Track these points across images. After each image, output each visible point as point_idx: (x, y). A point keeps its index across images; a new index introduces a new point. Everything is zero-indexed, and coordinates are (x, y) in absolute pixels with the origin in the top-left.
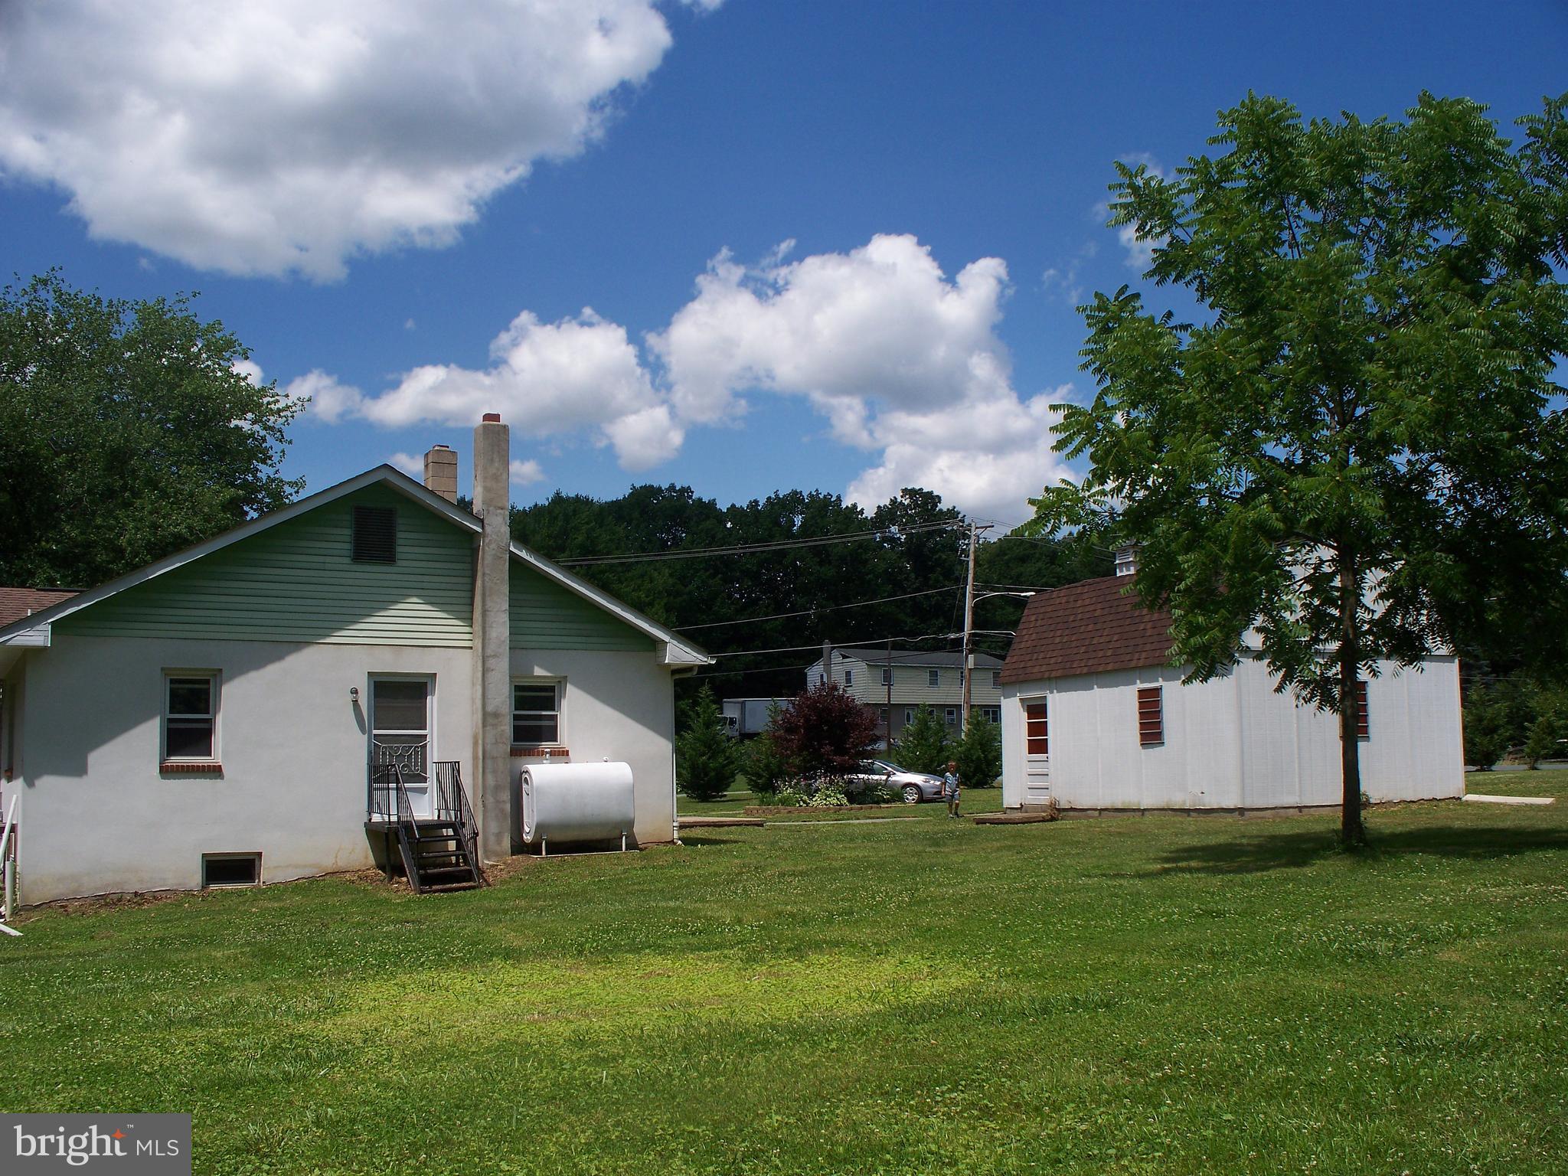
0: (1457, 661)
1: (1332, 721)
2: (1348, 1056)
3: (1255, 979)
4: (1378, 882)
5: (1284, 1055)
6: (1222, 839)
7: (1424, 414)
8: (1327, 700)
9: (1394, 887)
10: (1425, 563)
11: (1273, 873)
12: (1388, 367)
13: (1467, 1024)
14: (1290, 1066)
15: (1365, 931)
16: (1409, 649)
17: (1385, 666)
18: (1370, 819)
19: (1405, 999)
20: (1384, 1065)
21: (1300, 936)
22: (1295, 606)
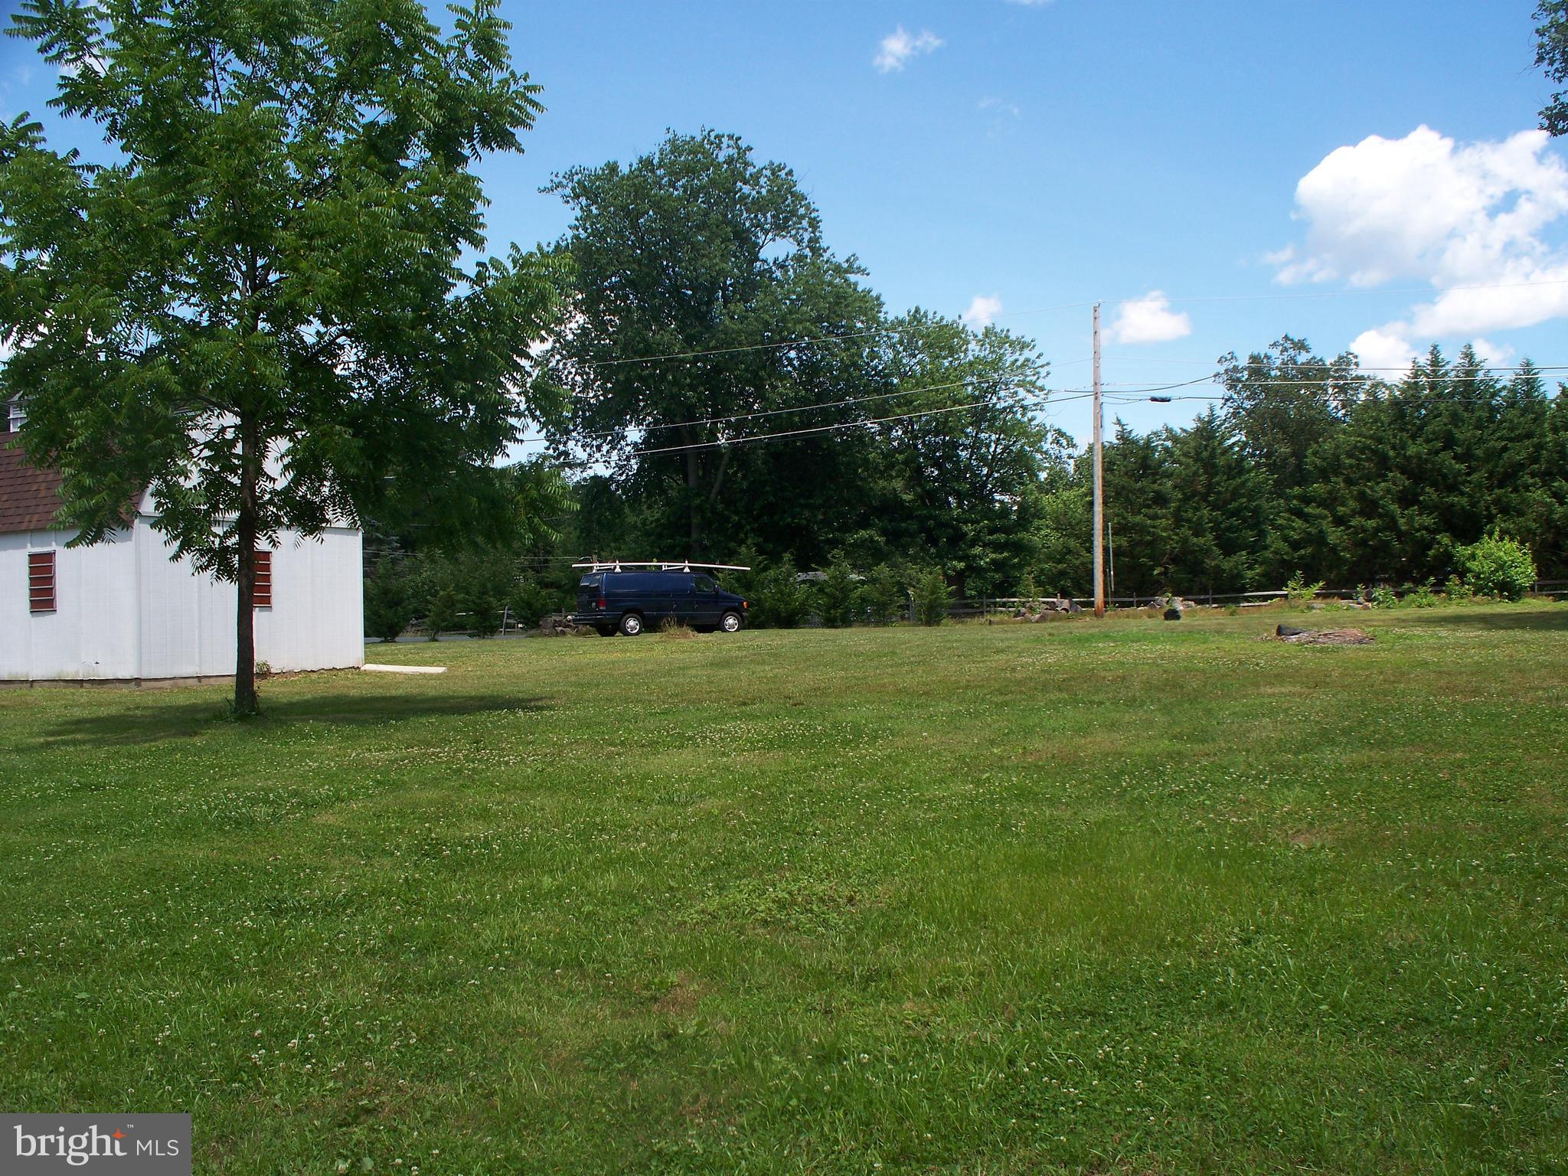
0: (360, 534)
1: (230, 590)
2: (216, 922)
3: (127, 851)
4: (267, 750)
5: (150, 926)
6: (113, 711)
7: (331, 288)
8: (225, 570)
9: (282, 754)
10: (324, 435)
11: (162, 744)
12: (301, 236)
13: (336, 884)
14: (156, 937)
15: (247, 798)
16: (310, 519)
17: (287, 536)
18: (262, 687)
19: (278, 862)
20: (251, 929)
21: (180, 806)
22: (191, 471)
